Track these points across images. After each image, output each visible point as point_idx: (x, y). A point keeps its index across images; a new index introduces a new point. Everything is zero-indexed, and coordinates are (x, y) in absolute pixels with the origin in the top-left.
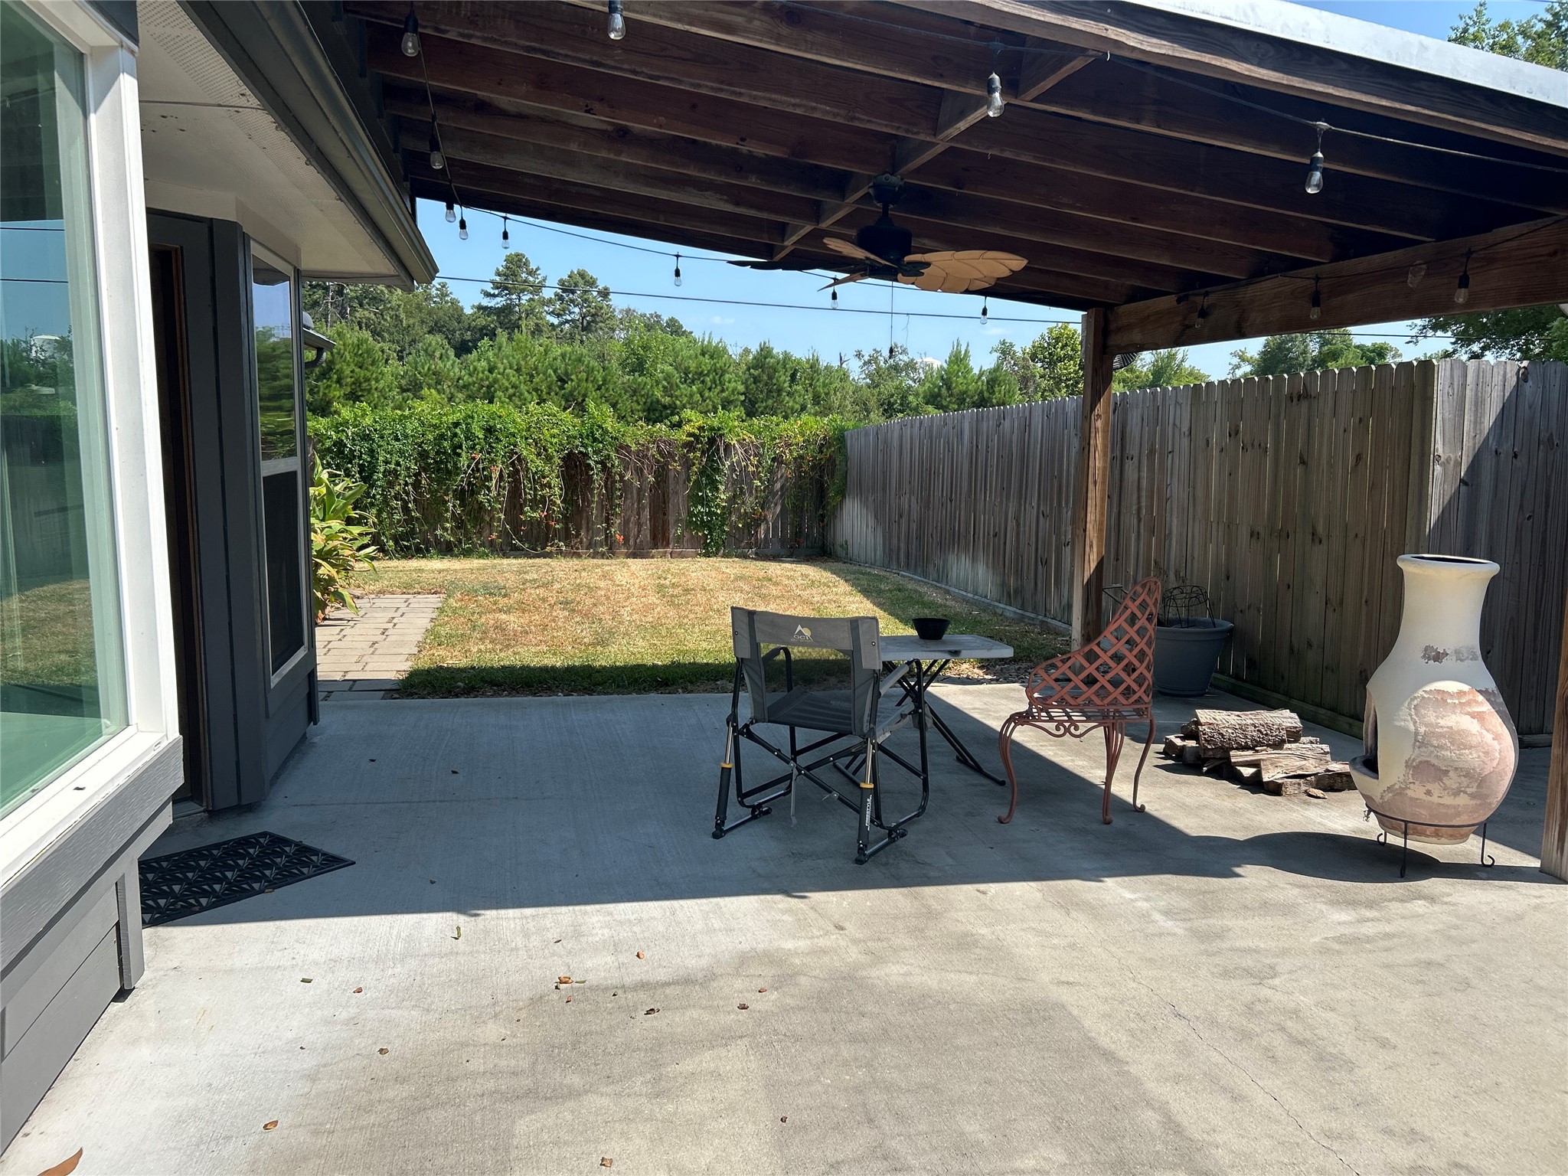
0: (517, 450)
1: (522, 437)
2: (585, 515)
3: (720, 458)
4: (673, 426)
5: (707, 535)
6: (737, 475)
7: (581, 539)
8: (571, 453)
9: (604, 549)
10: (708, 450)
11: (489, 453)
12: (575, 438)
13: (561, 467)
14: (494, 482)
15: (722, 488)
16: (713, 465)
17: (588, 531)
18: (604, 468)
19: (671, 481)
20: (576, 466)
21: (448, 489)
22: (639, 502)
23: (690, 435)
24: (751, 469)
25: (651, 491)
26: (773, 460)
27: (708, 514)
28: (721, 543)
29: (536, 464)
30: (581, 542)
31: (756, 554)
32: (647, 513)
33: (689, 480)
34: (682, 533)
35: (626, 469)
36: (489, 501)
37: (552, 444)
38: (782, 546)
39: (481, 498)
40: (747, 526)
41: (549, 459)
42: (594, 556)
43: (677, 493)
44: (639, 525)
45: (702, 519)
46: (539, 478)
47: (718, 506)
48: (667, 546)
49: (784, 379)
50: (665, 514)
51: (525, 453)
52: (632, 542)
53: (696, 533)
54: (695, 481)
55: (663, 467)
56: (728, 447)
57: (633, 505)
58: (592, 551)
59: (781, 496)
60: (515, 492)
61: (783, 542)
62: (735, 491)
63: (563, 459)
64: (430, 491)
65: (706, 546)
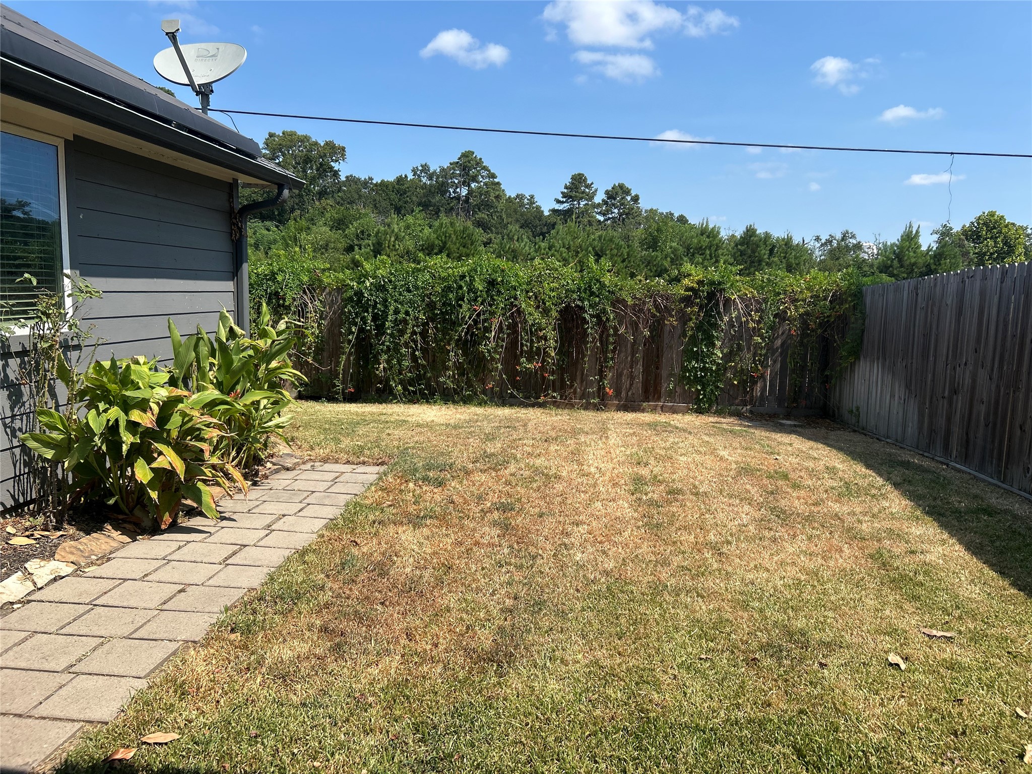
0: (517, 303)
1: (522, 290)
2: (579, 367)
3: (719, 313)
4: (670, 281)
5: (700, 390)
6: (735, 331)
7: (575, 390)
8: (568, 307)
9: (596, 401)
10: (707, 305)
11: (491, 305)
12: (573, 292)
13: (558, 320)
14: (493, 333)
15: (718, 343)
16: (710, 321)
17: (582, 382)
18: (600, 322)
19: (666, 335)
20: (573, 320)
21: (451, 339)
22: (633, 355)
23: (688, 289)
24: (752, 325)
25: (645, 345)
26: (775, 316)
27: (704, 369)
28: (713, 398)
29: (534, 316)
30: (575, 392)
31: (751, 412)
32: (640, 367)
33: (685, 336)
34: (674, 388)
35: (620, 324)
36: (489, 351)
37: (550, 298)
38: (779, 405)
39: (482, 348)
40: (743, 383)
41: (546, 312)
42: (586, 407)
43: (671, 347)
44: (632, 377)
45: (696, 375)
46: (535, 330)
47: (714, 362)
48: (659, 399)
49: (764, 252)
50: (657, 368)
51: (523, 306)
52: (623, 394)
53: (689, 388)
54: (691, 336)
55: (658, 321)
56: (728, 302)
57: (627, 358)
58: (584, 401)
59: (781, 354)
60: (513, 343)
61: (780, 400)
62: (732, 347)
63: (560, 312)
64: (435, 340)
65: (698, 401)
